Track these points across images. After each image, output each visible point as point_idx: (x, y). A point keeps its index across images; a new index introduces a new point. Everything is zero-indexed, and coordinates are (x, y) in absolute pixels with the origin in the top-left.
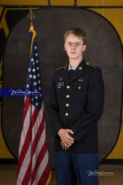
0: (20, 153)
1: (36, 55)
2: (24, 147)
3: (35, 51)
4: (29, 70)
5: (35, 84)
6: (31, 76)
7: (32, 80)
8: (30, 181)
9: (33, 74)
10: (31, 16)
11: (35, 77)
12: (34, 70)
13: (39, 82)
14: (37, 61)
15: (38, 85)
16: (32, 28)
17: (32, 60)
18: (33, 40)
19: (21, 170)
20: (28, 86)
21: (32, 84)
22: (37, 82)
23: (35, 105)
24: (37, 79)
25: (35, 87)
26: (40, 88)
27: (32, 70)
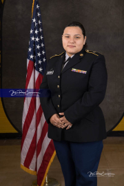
0: (23, 123)
1: (39, 15)
2: (27, 117)
3: (37, 11)
5: (38, 47)
6: (33, 39)
7: (35, 42)
8: (35, 153)
9: (35, 36)
11: (37, 39)
12: (36, 32)
13: (42, 45)
15: (41, 49)
17: (34, 20)
19: (25, 141)
20: (30, 49)
21: (35, 47)
22: (40, 45)
23: (38, 70)
24: (40, 41)
25: (38, 51)
26: (43, 53)
27: (34, 32)
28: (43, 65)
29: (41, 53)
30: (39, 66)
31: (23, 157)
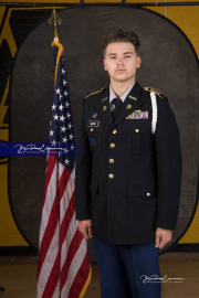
0: (41, 239)
1: (65, 82)
2: (47, 230)
3: (62, 77)
4: (54, 107)
5: (64, 129)
6: (56, 117)
7: (58, 123)
8: (58, 285)
9: (59, 113)
10: (55, 20)
11: (62, 118)
12: (61, 107)
13: (70, 126)
14: (66, 93)
15: (68, 132)
16: (56, 40)
17: (58, 91)
18: (58, 59)
19: (44, 267)
20: (52, 133)
21: (59, 129)
22: (67, 127)
24: (67, 121)
25: (63, 135)
26: (71, 137)
27: (57, 108)
28: (71, 155)
29: (68, 138)
30: (64, 156)
31: (41, 290)
